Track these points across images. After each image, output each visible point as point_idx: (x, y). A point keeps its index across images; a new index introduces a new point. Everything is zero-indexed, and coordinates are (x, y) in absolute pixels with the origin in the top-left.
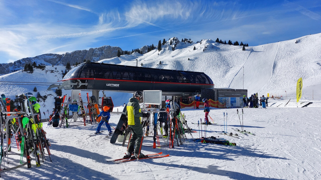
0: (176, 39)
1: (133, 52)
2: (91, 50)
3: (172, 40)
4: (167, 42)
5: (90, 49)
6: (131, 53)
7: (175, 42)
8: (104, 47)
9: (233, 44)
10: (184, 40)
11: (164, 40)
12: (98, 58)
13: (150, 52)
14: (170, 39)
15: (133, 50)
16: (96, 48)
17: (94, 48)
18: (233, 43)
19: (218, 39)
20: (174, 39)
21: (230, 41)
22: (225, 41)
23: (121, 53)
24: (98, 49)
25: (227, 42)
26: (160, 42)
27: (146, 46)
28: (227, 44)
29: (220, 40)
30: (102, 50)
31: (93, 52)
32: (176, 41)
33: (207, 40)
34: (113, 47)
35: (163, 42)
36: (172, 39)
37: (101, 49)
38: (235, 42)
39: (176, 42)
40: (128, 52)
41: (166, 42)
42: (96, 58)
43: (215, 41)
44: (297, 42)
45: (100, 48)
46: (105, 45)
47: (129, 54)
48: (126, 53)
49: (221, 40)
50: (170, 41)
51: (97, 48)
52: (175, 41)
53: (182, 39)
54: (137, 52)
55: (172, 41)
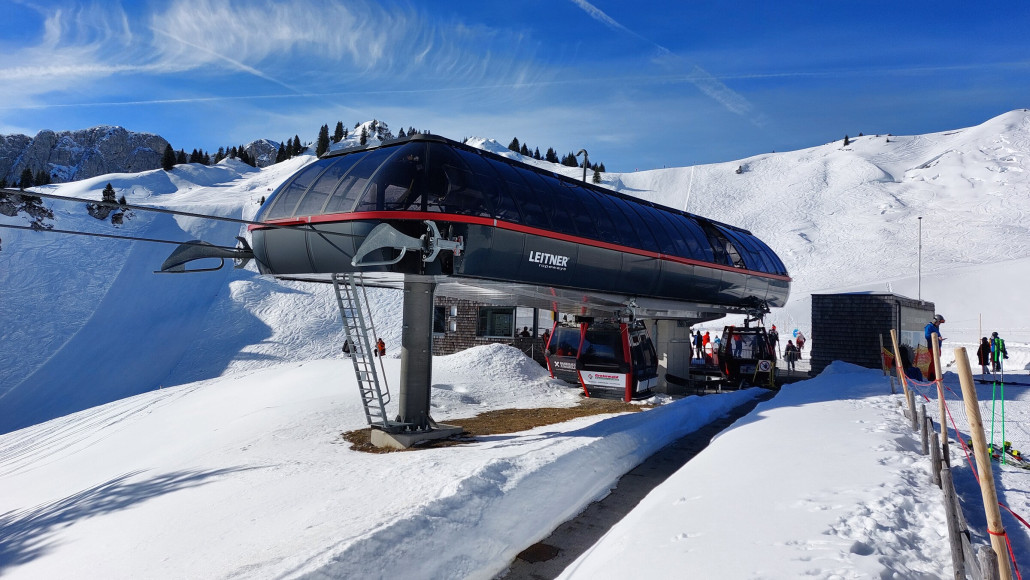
0: (380, 128)
1: (220, 156)
2: (47, 138)
3: (367, 128)
4: (350, 133)
5: (41, 135)
6: (216, 162)
7: (379, 137)
8: (102, 133)
9: (560, 159)
10: (406, 132)
11: (340, 126)
12: (74, 169)
13: (287, 161)
14: (358, 125)
15: (221, 149)
16: (67, 133)
17: (58, 130)
18: (560, 157)
19: (516, 141)
20: (373, 127)
21: (550, 151)
22: (537, 151)
23: (177, 157)
24: (76, 135)
25: (543, 153)
26: (324, 130)
27: (261, 142)
28: (542, 159)
29: (521, 146)
30: (91, 142)
31: (53, 147)
32: (380, 132)
33: (484, 141)
34: (136, 132)
35: (337, 132)
36: (367, 124)
37: (88, 138)
38: (567, 156)
39: (383, 136)
40: (204, 154)
41: (347, 132)
42: (64, 168)
43: (507, 147)
44: (740, 171)
45: (84, 134)
46: (104, 125)
47: (208, 165)
48: (198, 158)
49: (525, 146)
50: (359, 131)
51: (72, 132)
52: (377, 134)
53: (402, 131)
54: (238, 159)
55: (369, 132)
